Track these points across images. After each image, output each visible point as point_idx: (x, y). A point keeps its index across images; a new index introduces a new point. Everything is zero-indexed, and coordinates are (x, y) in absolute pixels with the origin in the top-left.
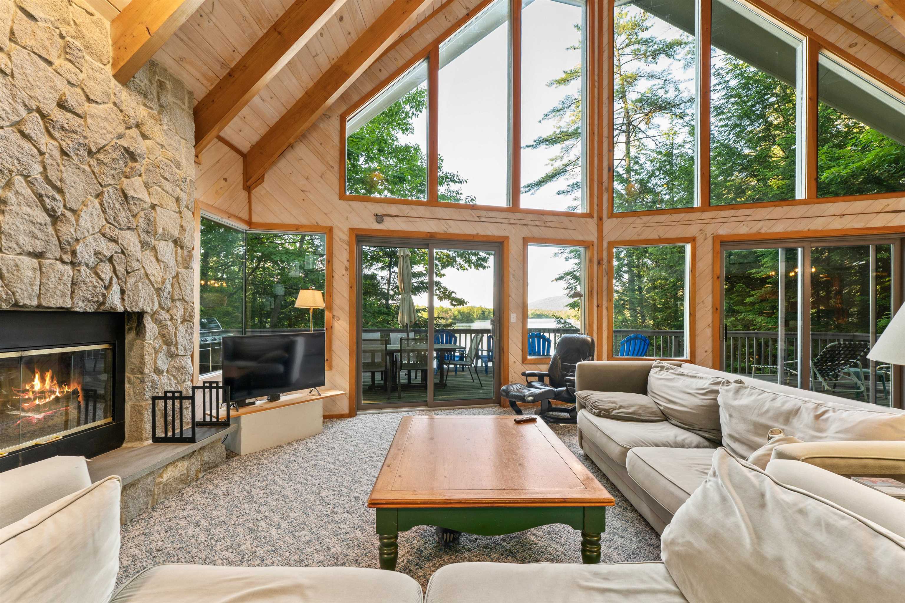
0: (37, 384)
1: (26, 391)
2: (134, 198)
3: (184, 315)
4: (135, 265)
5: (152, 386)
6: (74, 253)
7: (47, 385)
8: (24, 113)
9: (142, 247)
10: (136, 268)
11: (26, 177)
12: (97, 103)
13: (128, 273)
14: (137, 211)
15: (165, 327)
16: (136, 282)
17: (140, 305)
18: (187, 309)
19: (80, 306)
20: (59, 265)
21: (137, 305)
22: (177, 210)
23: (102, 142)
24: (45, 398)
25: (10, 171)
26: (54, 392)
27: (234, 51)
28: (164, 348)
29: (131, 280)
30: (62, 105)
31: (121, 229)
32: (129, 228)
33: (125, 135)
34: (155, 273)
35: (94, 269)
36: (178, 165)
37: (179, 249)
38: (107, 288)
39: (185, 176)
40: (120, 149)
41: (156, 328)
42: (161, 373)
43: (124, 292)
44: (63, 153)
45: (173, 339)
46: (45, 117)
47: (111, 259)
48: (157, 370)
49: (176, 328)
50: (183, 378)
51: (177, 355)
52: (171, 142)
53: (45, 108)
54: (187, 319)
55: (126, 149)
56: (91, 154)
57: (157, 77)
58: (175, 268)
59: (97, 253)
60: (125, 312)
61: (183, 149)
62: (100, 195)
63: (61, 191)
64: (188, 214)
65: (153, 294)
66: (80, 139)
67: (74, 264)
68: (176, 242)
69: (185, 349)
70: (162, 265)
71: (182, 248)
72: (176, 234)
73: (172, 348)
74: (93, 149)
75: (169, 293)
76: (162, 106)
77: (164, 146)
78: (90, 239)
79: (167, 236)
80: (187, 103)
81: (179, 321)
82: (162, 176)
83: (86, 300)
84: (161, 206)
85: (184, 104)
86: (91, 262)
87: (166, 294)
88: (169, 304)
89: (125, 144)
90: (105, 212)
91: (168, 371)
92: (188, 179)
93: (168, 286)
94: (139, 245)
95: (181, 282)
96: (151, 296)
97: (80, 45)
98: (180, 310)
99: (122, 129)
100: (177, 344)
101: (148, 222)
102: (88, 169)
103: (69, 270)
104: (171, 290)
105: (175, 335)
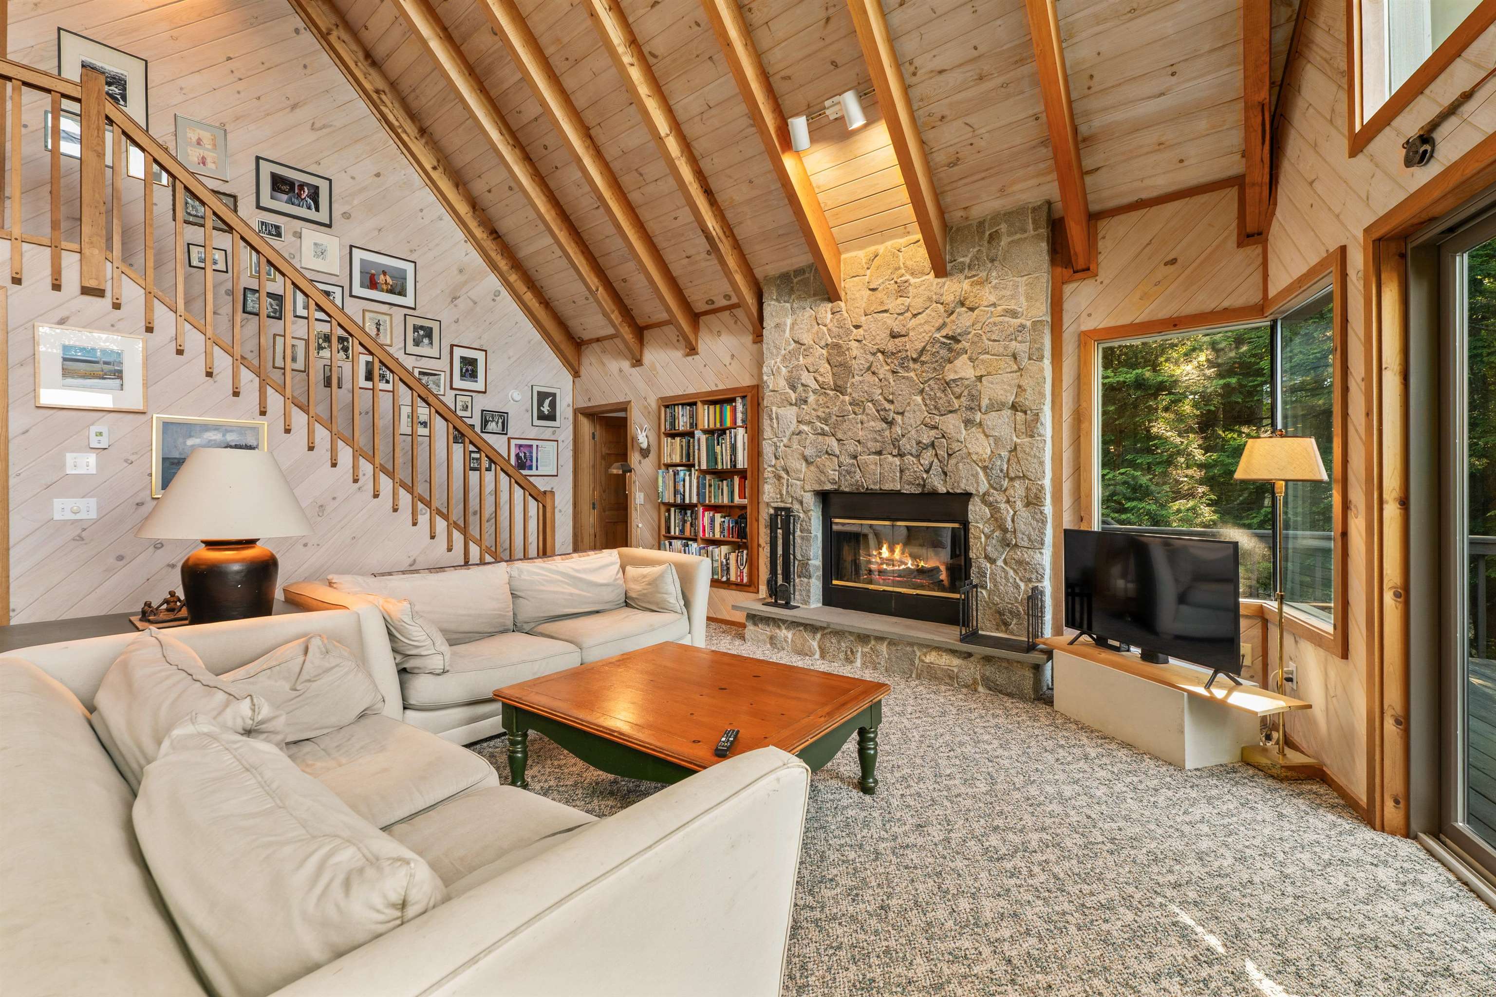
0: (885, 552)
1: (872, 555)
2: (954, 381)
3: (1027, 497)
4: (955, 446)
5: (979, 573)
6: (899, 447)
7: (897, 555)
8: (871, 358)
9: (966, 426)
10: (957, 449)
11: (872, 401)
12: (920, 313)
13: (949, 455)
14: (960, 391)
15: (998, 510)
16: (958, 463)
17: (963, 486)
18: (1030, 489)
19: (907, 489)
20: (890, 458)
21: (958, 486)
22: (1015, 367)
23: (920, 346)
24: (893, 565)
25: (863, 402)
26: (906, 564)
27: (1037, 119)
28: (997, 533)
29: (953, 461)
30: (894, 336)
31: (942, 415)
32: (951, 412)
33: (944, 325)
34: (980, 451)
35: (918, 457)
36: (1014, 314)
37: (1020, 416)
38: (927, 472)
39: (1024, 322)
40: (938, 341)
41: (987, 510)
42: (992, 561)
43: (945, 474)
44: (894, 372)
45: (1009, 525)
46: (883, 353)
47: (932, 445)
48: (987, 557)
49: (1015, 512)
50: (1027, 575)
51: (1016, 545)
52: (1003, 292)
53: (882, 347)
54: (1033, 501)
55: (946, 337)
56: (915, 360)
57: (988, 233)
58: (1012, 440)
59: (919, 443)
60: (948, 493)
61: (1022, 289)
62: (922, 391)
63: (892, 402)
64: (1033, 367)
65: (977, 473)
66: (904, 354)
67: (901, 455)
68: (1014, 407)
69: (1030, 540)
70: (991, 440)
71: (1025, 413)
72: (1011, 399)
73: (1008, 535)
74: (914, 356)
75: (1001, 471)
76: (992, 261)
77: (994, 305)
78: (913, 432)
79: (996, 406)
80: (1031, 226)
81: (1019, 505)
82: (990, 340)
83: (910, 483)
84: (989, 374)
85: (1025, 231)
86: (914, 451)
87: (996, 472)
88: (1005, 483)
89: (944, 332)
90: (926, 405)
91: (1005, 562)
92: (1028, 324)
93: (999, 463)
94: (962, 425)
95: (1020, 455)
96: (975, 476)
97: (908, 277)
98: (1018, 490)
99: (941, 321)
100: (1015, 532)
101: (972, 398)
102: (912, 374)
103: (897, 461)
104: (1005, 467)
105: (1013, 521)
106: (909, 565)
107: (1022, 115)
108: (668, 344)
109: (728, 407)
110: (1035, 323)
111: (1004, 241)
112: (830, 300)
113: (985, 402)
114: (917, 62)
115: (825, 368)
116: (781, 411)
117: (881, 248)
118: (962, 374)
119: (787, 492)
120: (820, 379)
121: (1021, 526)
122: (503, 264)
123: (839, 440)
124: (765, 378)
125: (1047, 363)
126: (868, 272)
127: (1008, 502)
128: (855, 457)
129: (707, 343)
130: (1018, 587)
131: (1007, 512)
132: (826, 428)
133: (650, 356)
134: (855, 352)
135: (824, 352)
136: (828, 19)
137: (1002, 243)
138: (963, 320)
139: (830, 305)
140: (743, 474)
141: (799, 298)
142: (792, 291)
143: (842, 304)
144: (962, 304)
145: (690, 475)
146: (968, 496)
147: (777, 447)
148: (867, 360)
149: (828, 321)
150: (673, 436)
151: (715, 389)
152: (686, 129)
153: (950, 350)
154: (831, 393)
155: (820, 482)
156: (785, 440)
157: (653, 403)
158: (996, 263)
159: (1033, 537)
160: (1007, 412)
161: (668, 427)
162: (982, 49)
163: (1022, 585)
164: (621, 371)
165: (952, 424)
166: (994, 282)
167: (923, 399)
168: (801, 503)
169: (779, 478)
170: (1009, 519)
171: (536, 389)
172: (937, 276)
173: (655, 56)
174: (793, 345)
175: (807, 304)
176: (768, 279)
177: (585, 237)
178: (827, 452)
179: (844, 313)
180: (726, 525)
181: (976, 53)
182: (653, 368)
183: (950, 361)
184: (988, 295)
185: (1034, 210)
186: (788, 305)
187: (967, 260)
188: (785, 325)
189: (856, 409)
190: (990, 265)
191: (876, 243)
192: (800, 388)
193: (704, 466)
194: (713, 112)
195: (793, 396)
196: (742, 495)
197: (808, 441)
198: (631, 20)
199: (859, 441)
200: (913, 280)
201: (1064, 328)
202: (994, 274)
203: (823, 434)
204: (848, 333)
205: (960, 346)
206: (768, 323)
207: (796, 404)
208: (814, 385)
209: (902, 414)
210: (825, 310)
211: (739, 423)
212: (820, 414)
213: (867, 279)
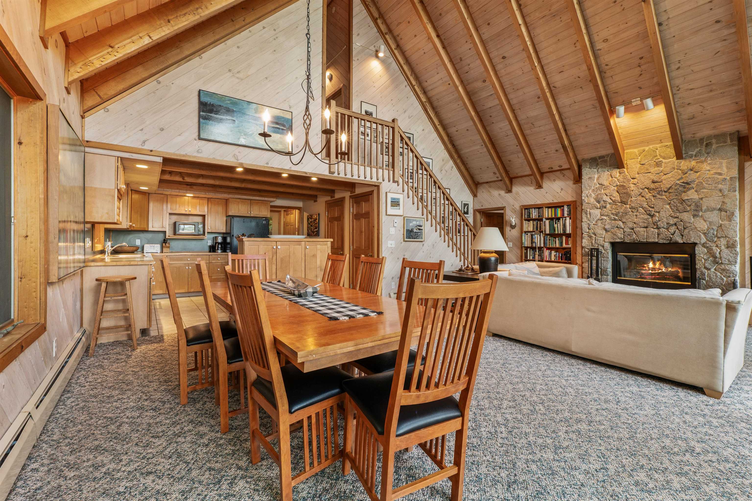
0: (651, 265)
1: (644, 267)
2: (687, 200)
3: (727, 244)
4: (688, 225)
5: (701, 274)
6: (657, 225)
7: (657, 267)
8: (641, 191)
9: (694, 217)
11: (642, 207)
12: (668, 173)
13: (684, 228)
14: (690, 204)
15: (712, 249)
16: (689, 231)
17: (692, 240)
18: (729, 241)
19: (661, 241)
20: (652, 229)
21: (690, 240)
22: (721, 195)
23: (669, 186)
25: (637, 208)
26: (662, 270)
27: (738, 103)
28: (711, 259)
29: (686, 231)
30: (654, 182)
31: (681, 213)
32: (685, 212)
33: (682, 178)
34: (702, 227)
35: (667, 229)
36: (720, 174)
37: (723, 213)
38: (673, 235)
39: (726, 177)
40: (679, 184)
41: (705, 250)
42: (709, 269)
43: (683, 236)
44: (654, 196)
45: (718, 255)
46: (648, 189)
47: (675, 224)
48: (705, 268)
49: (721, 251)
50: (728, 275)
51: (722, 263)
52: (714, 166)
53: (647, 186)
54: (731, 246)
55: (683, 183)
56: (665, 192)
57: (705, 143)
58: (719, 223)
59: (668, 224)
60: (684, 243)
61: (724, 165)
62: (669, 204)
63: (653, 208)
64: (731, 194)
65: (700, 235)
66: (660, 189)
67: (658, 228)
68: (720, 210)
69: (729, 261)
70: (708, 223)
71: (726, 212)
72: (719, 207)
73: (717, 259)
74: (665, 190)
75: (713, 234)
76: (708, 153)
77: (709, 170)
78: (665, 219)
79: (710, 209)
80: (729, 141)
81: (723, 247)
82: (707, 184)
83: (663, 239)
84: (706, 197)
85: (726, 142)
86: (665, 227)
87: (710, 235)
88: (715, 239)
89: (682, 181)
90: (672, 209)
91: (715, 269)
92: (728, 178)
93: (712, 231)
94: (692, 217)
95: (724, 228)
96: (700, 237)
97: (661, 159)
98: (723, 242)
99: (680, 177)
100: (721, 258)
101: (697, 206)
102: (664, 197)
103: (656, 231)
104: (715, 233)
105: (720, 253)
106: (664, 270)
107: (729, 102)
108: (525, 184)
109: (559, 209)
110: (731, 178)
111: (714, 146)
112: (618, 168)
113: (704, 208)
114: (680, 87)
115: (616, 194)
116: (592, 211)
117: (647, 148)
118: (692, 197)
119: (595, 242)
120: (613, 198)
121: (724, 255)
122: (456, 156)
123: (623, 222)
124: (583, 198)
125: (737, 193)
126: (639, 158)
127: (717, 246)
128: (633, 229)
129: (547, 184)
130: (723, 279)
131: (717, 251)
132: (617, 218)
133: (515, 189)
134: (632, 189)
135: (616, 188)
136: (641, 75)
137: (713, 147)
138: (692, 176)
139: (619, 170)
140: (568, 236)
141: (602, 167)
142: (597, 165)
143: (625, 170)
144: (691, 170)
145: (540, 236)
146: (695, 244)
147: (589, 225)
148: (639, 192)
149: (618, 176)
150: (529, 220)
151: (552, 202)
152: (560, 110)
153: (684, 187)
154: (619, 204)
155: (614, 239)
156: (594, 222)
157: (517, 207)
158: (710, 155)
159: (731, 260)
160: (716, 212)
161: (526, 216)
162: (713, 82)
163: (725, 279)
164: (499, 194)
165: (686, 216)
166: (709, 162)
167: (670, 207)
168: (603, 247)
169: (591, 237)
170: (718, 253)
171: (463, 202)
172: (677, 159)
173: (555, 87)
174: (598, 185)
175: (606, 170)
176: (585, 160)
177: (496, 146)
178: (617, 227)
179: (626, 173)
180: (558, 255)
181: (710, 83)
182: (517, 193)
183: (685, 192)
184: (706, 167)
185: (730, 134)
186: (596, 170)
187: (694, 153)
188: (594, 177)
189: (633, 210)
190: (706, 155)
191: (645, 146)
192: (602, 202)
193: (548, 232)
194: (577, 104)
195: (598, 205)
196: (567, 243)
197: (606, 223)
198: (548, 77)
199: (635, 223)
200: (664, 161)
201: (746, 178)
202: (709, 159)
203: (615, 220)
204: (629, 181)
205: (690, 186)
206: (585, 177)
207: (600, 208)
208: (610, 201)
209: (659, 212)
210: (616, 172)
211: (566, 215)
212: (613, 212)
213: (639, 160)
